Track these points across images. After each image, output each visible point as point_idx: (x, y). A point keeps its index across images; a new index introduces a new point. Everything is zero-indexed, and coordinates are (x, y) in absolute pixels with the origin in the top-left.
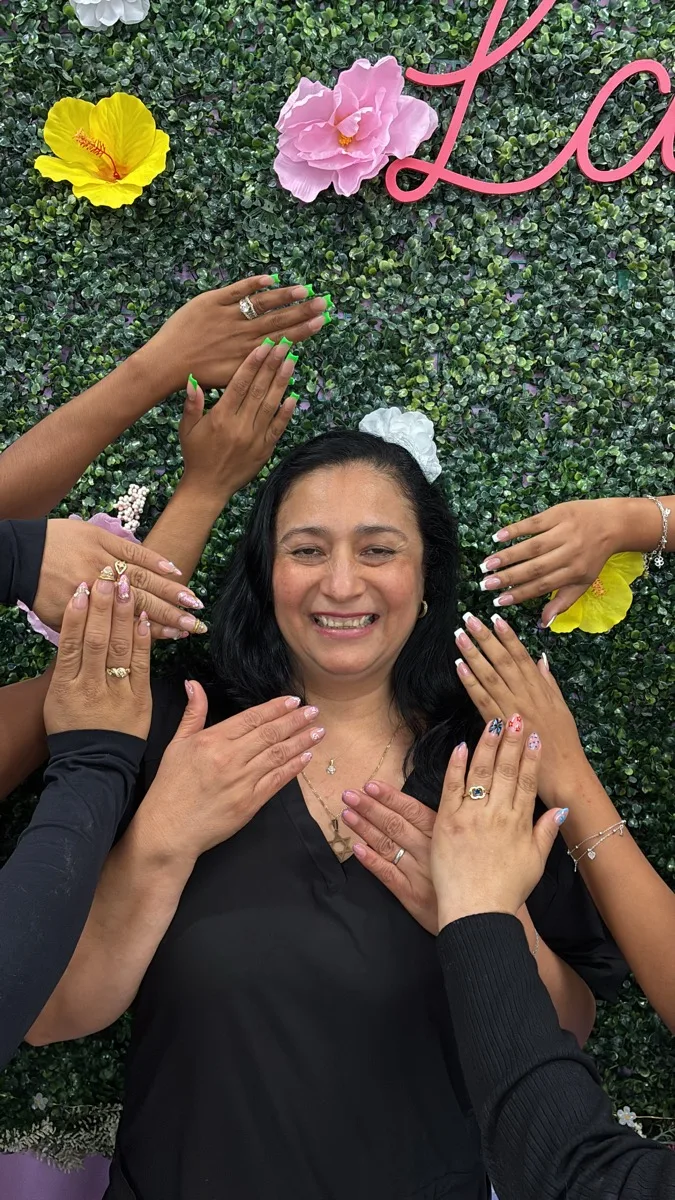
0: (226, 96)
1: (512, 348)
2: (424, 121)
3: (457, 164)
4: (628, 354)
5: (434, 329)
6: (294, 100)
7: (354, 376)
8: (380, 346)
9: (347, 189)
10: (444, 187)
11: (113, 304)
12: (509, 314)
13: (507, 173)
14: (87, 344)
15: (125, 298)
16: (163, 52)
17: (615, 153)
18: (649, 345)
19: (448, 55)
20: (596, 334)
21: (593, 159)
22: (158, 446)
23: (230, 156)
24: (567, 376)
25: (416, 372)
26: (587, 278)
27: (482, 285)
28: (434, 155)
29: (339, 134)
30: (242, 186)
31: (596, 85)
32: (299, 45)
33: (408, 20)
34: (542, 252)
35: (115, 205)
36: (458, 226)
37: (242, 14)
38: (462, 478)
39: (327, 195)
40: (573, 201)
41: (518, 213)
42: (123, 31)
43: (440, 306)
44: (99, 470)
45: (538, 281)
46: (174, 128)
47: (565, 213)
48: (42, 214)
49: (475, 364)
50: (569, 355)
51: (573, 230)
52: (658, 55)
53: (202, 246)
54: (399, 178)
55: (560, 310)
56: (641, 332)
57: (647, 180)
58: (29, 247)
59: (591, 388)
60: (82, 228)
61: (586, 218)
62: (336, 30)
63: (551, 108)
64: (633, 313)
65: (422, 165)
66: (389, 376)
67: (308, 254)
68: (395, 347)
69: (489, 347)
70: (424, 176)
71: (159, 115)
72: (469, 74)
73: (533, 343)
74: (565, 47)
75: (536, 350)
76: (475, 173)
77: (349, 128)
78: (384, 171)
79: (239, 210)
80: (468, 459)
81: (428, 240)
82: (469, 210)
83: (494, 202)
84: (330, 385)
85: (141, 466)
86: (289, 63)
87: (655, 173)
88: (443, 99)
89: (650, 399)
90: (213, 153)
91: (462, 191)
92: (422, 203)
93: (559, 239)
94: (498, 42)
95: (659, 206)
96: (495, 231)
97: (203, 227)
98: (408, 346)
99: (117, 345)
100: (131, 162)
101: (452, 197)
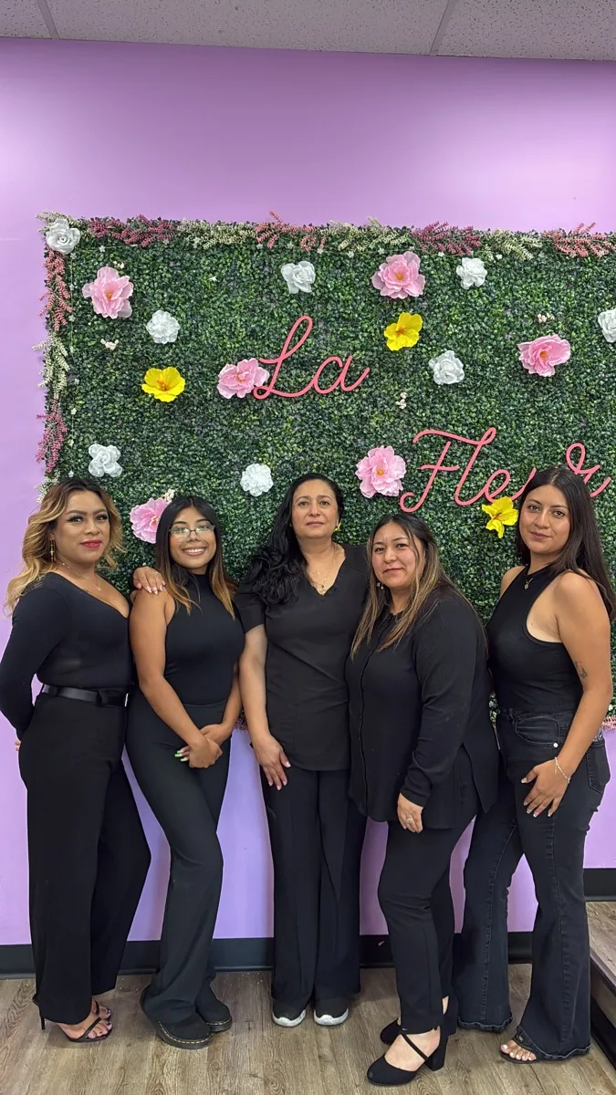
0: (201, 364)
1: (295, 445)
2: (265, 375)
3: (276, 387)
4: (333, 447)
5: (270, 439)
6: (224, 371)
7: (244, 453)
8: (252, 444)
9: (241, 396)
10: (272, 394)
11: (163, 429)
12: (295, 434)
13: (293, 390)
14: (154, 443)
15: (168, 428)
16: (181, 350)
17: (326, 385)
18: (340, 444)
19: (274, 353)
20: (322, 441)
21: (319, 386)
22: (178, 476)
23: (203, 384)
24: (313, 454)
25: (264, 452)
26: (319, 423)
27: (285, 425)
28: (269, 384)
29: (238, 378)
30: (206, 392)
31: (319, 364)
32: (225, 349)
33: (260, 342)
34: (304, 415)
35: (168, 401)
36: (277, 406)
37: (207, 340)
38: (280, 487)
39: (235, 396)
40: (314, 399)
41: (296, 402)
42: (170, 345)
43: (272, 431)
44: (158, 485)
45: (304, 424)
46: (184, 375)
47: (311, 403)
48: (140, 400)
49: (284, 450)
50: (314, 447)
51: (314, 408)
52: (339, 355)
53: (193, 411)
54: (258, 391)
55: (311, 433)
56: (337, 440)
57: (337, 393)
58: (136, 411)
59: (322, 458)
60: (154, 404)
61: (318, 405)
62: (237, 345)
63: (306, 370)
64: (334, 434)
65: (265, 388)
66: (256, 454)
67: (228, 415)
68: (257, 444)
69: (288, 445)
70: (265, 391)
71: (180, 370)
72: (280, 360)
73: (302, 443)
74: (310, 352)
75: (304, 446)
76: (283, 390)
77: (242, 376)
78: (252, 391)
79: (206, 400)
80: (282, 481)
81: (267, 410)
82: (281, 401)
83: (288, 399)
84: (236, 456)
85: (171, 483)
86: (222, 354)
87: (339, 390)
88: (271, 368)
89: (341, 462)
90: (197, 382)
91: (278, 396)
92: (265, 399)
93: (309, 411)
94: (288, 350)
95: (341, 402)
96: (289, 408)
97: (194, 405)
98: (261, 444)
99: (165, 443)
100: (171, 386)
101: (275, 397)
